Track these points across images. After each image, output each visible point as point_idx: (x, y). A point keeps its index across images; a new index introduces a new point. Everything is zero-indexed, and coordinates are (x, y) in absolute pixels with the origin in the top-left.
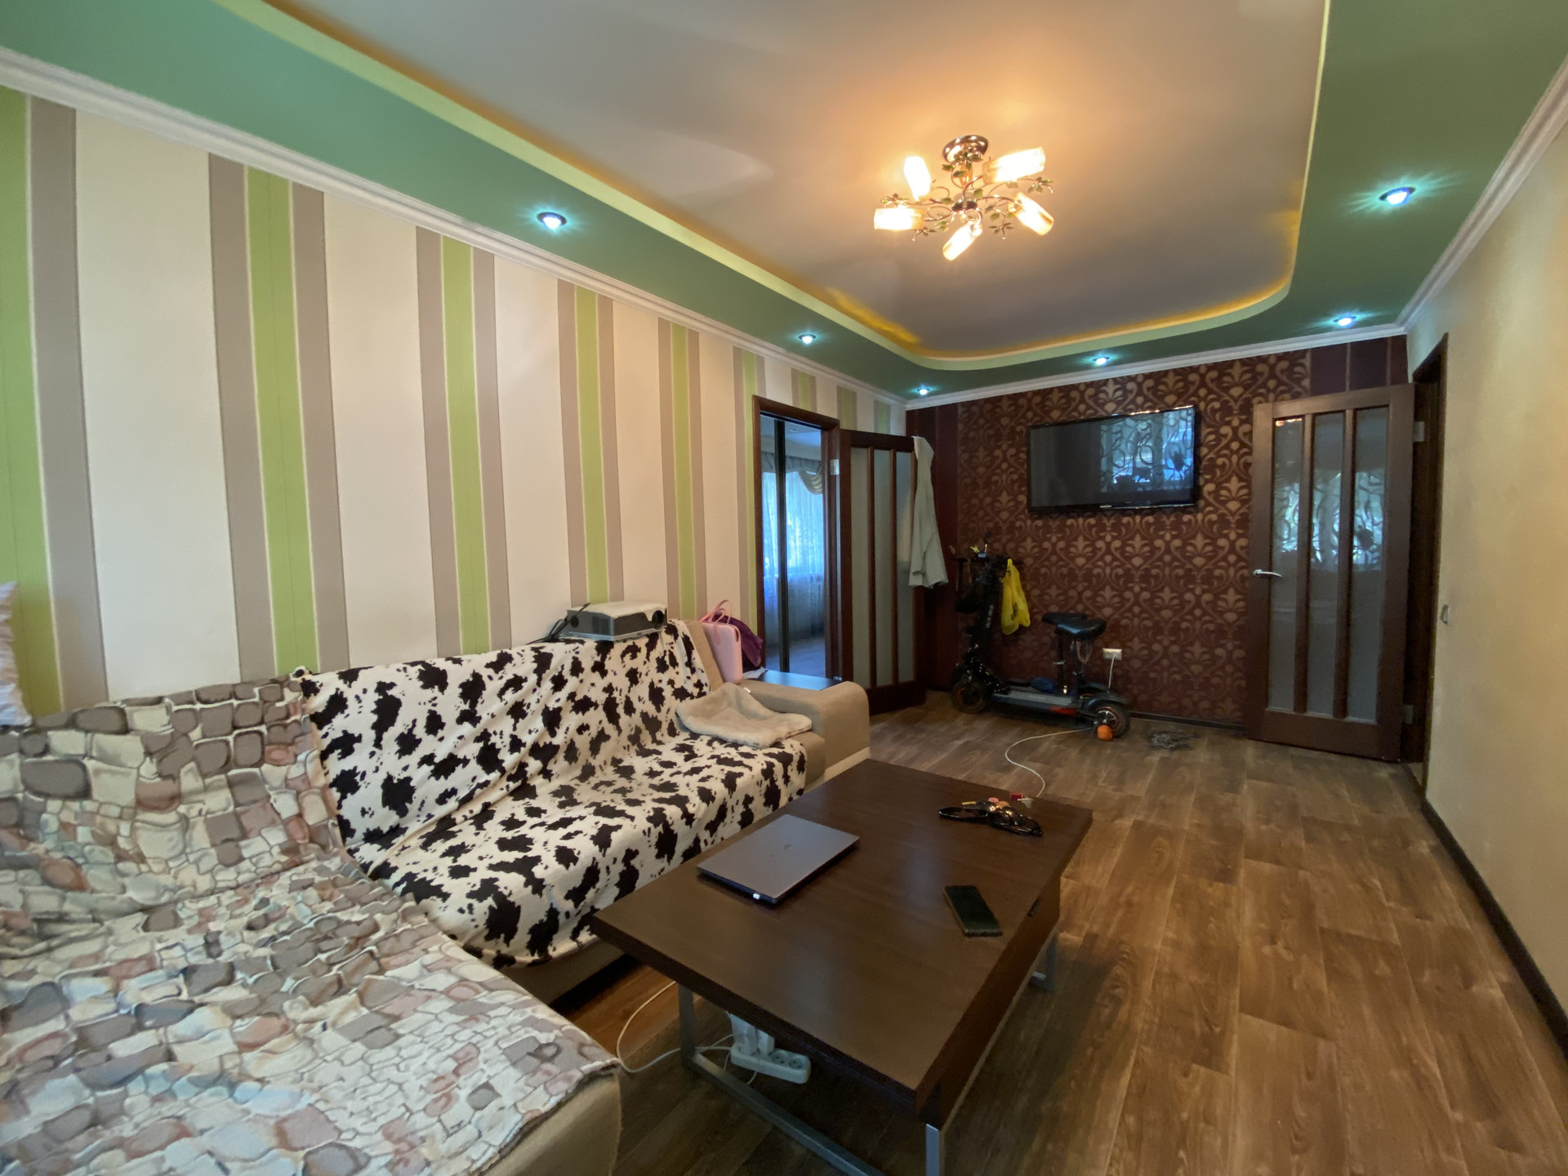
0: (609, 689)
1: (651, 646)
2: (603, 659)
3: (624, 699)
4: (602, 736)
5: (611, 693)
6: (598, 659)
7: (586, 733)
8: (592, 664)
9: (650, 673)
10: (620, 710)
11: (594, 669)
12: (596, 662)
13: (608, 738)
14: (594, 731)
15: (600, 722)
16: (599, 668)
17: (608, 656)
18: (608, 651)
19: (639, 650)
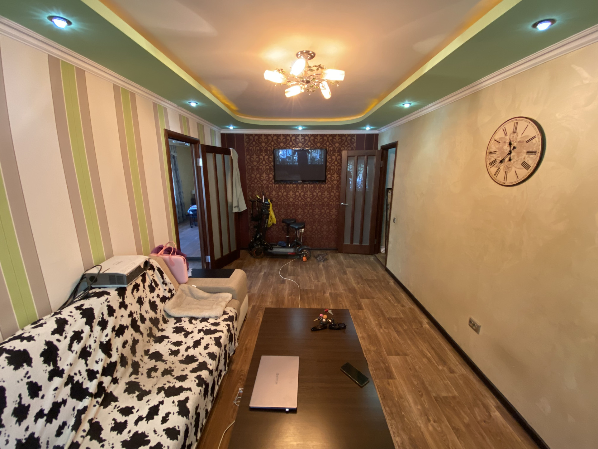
0: (131, 315)
1: (144, 281)
2: (123, 299)
3: (139, 316)
4: (135, 342)
5: (133, 316)
6: (121, 300)
7: (127, 346)
8: (118, 304)
9: (148, 296)
10: (139, 323)
11: (120, 308)
12: (121, 303)
13: (138, 341)
14: (130, 342)
15: (132, 335)
16: (123, 305)
17: (125, 296)
18: (125, 293)
19: (139, 285)
